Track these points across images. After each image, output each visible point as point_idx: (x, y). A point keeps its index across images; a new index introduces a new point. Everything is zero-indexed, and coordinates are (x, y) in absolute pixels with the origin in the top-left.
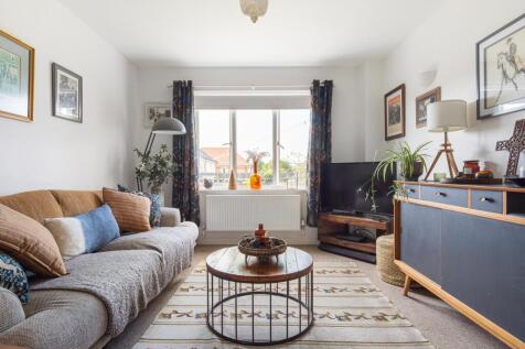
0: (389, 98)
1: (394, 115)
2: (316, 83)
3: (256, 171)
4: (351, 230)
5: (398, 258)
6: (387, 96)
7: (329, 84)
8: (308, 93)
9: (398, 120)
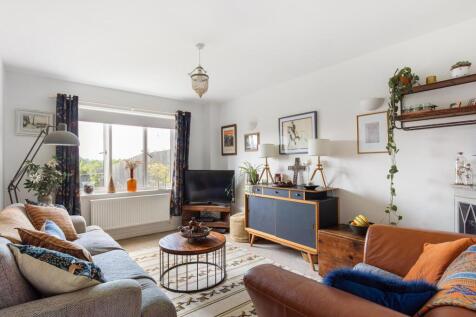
0: (224, 130)
1: (229, 141)
2: (180, 113)
3: (132, 177)
4: (202, 214)
5: (247, 226)
6: (223, 128)
7: (188, 115)
8: (174, 118)
9: (232, 144)
